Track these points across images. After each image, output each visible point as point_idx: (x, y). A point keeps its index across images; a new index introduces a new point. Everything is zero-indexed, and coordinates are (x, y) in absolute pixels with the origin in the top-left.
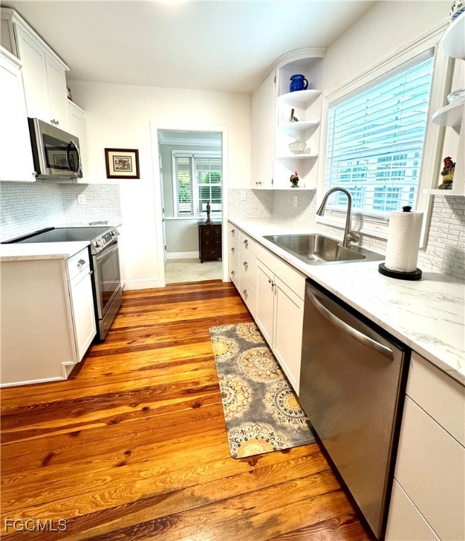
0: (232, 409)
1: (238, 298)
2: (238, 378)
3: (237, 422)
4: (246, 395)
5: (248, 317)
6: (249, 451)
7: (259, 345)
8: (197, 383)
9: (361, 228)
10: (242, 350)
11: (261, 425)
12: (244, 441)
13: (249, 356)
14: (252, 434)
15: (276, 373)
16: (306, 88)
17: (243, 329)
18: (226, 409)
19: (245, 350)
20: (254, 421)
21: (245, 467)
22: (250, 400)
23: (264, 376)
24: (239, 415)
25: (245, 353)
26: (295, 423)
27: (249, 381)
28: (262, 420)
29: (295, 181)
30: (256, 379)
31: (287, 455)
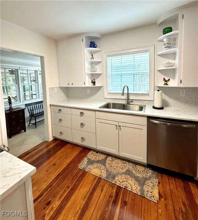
0: (135, 188)
2: (120, 177)
3: (142, 191)
4: (130, 179)
6: (157, 196)
7: (106, 158)
8: (111, 196)
11: (146, 183)
12: (152, 194)
13: (110, 165)
14: (149, 189)
15: (124, 163)
18: (133, 191)
19: (105, 164)
20: (144, 184)
22: (133, 179)
23: (124, 167)
24: (139, 188)
25: (107, 165)
26: (149, 173)
27: (123, 173)
28: (145, 182)
29: (94, 83)
30: (124, 171)
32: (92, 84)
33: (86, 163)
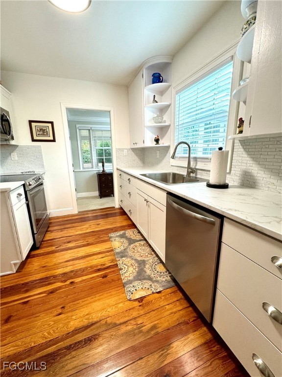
0: (126, 276)
1: (126, 216)
2: (129, 259)
3: (130, 282)
4: (134, 267)
5: (133, 226)
6: (138, 296)
7: (140, 240)
8: (104, 265)
9: (196, 166)
10: (130, 244)
11: (144, 281)
12: (135, 291)
13: (135, 247)
14: (139, 286)
15: (151, 254)
16: (162, 82)
17: (130, 233)
18: (123, 276)
19: (132, 244)
20: (140, 280)
21: (137, 304)
22: (137, 270)
23: (144, 256)
24: (131, 278)
25: (132, 245)
26: (164, 278)
27: (136, 260)
28: (144, 279)
29: (157, 141)
30: (139, 259)
31: (160, 294)
32: (155, 143)
33: (118, 234)
